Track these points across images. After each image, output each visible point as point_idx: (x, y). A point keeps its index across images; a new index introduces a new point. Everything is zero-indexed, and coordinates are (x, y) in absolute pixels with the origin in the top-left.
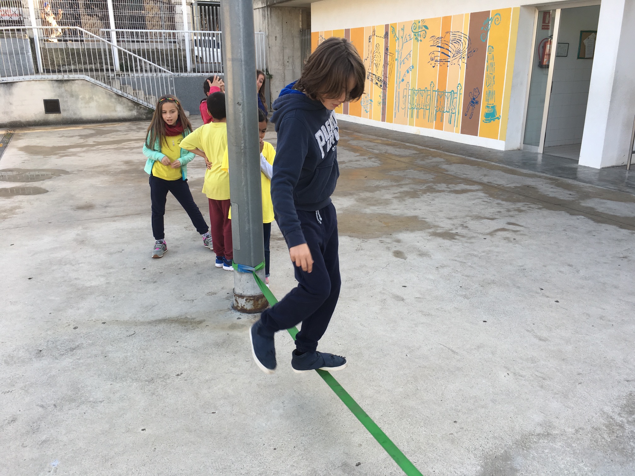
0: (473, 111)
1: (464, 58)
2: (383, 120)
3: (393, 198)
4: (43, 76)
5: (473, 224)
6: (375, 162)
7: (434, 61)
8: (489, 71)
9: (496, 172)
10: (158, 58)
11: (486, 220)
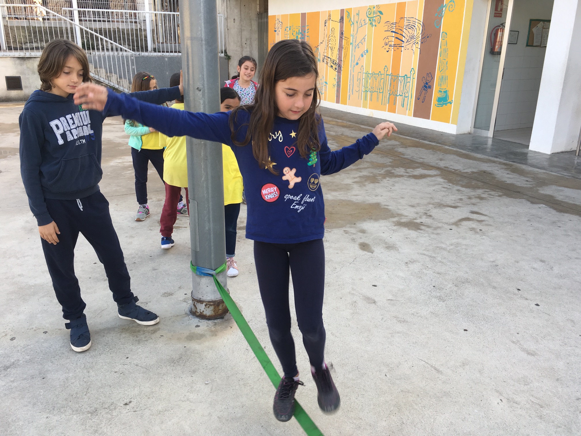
0: (425, 95)
1: (417, 43)
2: (338, 102)
3: (353, 182)
4: (5, 53)
5: (435, 212)
6: (332, 144)
7: (388, 46)
8: (442, 56)
9: (452, 157)
10: (120, 37)
11: (449, 208)
